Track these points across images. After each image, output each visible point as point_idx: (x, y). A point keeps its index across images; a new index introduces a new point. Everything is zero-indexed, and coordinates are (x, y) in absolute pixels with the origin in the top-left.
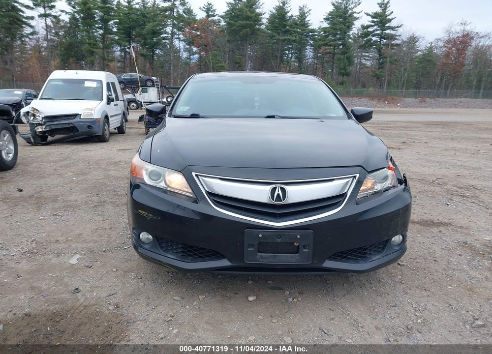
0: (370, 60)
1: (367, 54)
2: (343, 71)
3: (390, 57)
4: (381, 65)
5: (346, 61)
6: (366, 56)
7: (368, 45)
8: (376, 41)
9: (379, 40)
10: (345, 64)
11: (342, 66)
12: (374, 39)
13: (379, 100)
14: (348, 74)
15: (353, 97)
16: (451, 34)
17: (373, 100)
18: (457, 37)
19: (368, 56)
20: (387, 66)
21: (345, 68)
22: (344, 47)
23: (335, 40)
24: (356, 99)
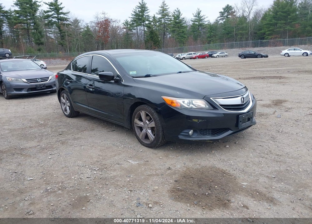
0: (53, 34)
1: (50, 30)
2: (38, 41)
3: (67, 32)
4: (63, 37)
5: (39, 34)
6: (49, 31)
7: (50, 24)
8: (55, 22)
9: (57, 21)
10: (39, 36)
11: (37, 38)
12: (54, 20)
13: (67, 59)
14: (42, 44)
15: (50, 58)
16: (99, 19)
17: (63, 60)
18: (102, 21)
19: (51, 31)
20: (67, 38)
21: (39, 39)
22: (35, 25)
23: (27, 20)
24: (52, 60)
